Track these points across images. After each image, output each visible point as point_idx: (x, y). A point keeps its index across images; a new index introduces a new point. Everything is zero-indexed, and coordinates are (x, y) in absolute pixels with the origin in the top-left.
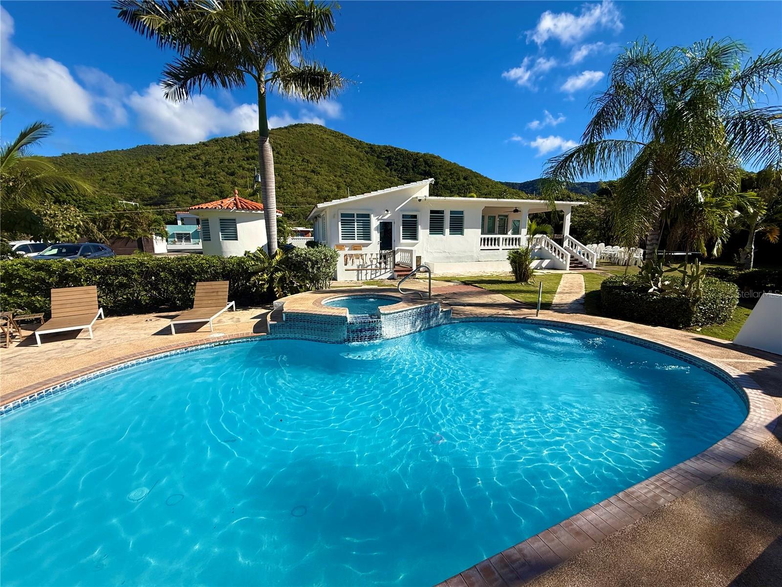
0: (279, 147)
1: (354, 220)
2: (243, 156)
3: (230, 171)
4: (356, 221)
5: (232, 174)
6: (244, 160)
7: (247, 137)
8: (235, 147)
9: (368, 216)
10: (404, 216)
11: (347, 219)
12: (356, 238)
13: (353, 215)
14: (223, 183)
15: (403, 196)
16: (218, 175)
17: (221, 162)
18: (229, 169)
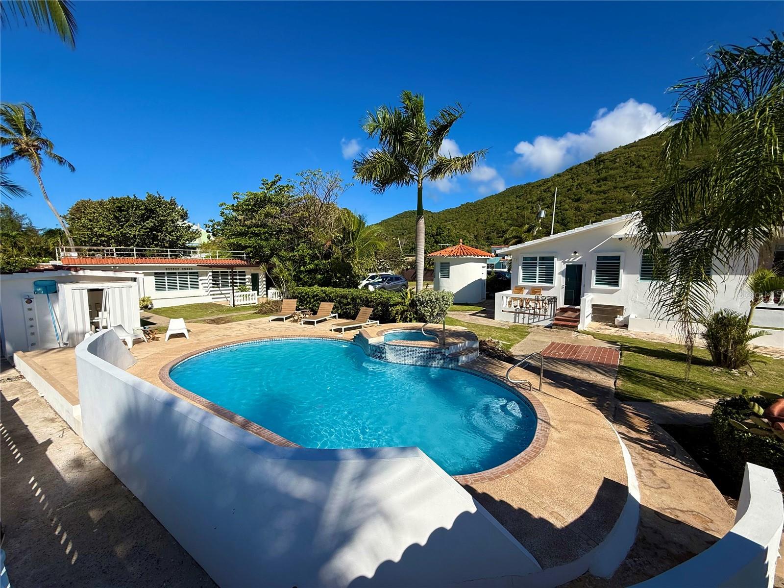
0: (641, 159)
1: (536, 263)
2: (594, 179)
3: (576, 197)
4: (538, 263)
5: (578, 200)
6: (594, 183)
7: (602, 158)
8: (587, 173)
9: (552, 259)
10: (599, 258)
11: (529, 263)
12: (537, 281)
13: (535, 259)
14: (567, 210)
15: (603, 234)
16: (563, 204)
17: (569, 190)
18: (575, 196)
